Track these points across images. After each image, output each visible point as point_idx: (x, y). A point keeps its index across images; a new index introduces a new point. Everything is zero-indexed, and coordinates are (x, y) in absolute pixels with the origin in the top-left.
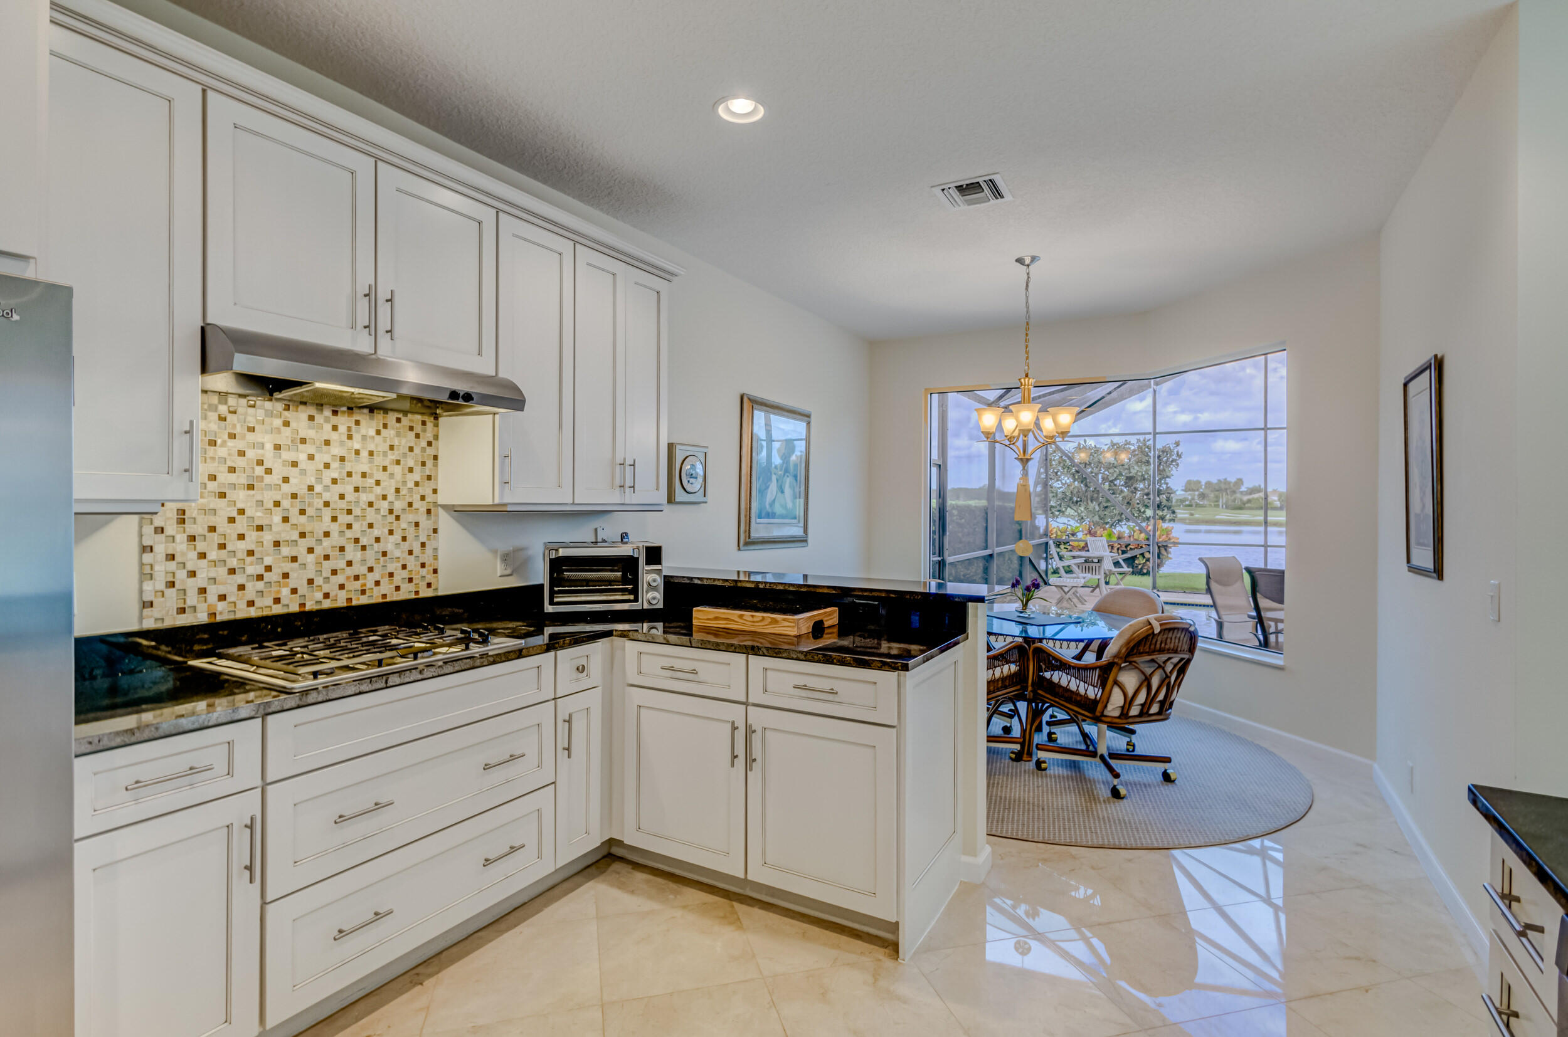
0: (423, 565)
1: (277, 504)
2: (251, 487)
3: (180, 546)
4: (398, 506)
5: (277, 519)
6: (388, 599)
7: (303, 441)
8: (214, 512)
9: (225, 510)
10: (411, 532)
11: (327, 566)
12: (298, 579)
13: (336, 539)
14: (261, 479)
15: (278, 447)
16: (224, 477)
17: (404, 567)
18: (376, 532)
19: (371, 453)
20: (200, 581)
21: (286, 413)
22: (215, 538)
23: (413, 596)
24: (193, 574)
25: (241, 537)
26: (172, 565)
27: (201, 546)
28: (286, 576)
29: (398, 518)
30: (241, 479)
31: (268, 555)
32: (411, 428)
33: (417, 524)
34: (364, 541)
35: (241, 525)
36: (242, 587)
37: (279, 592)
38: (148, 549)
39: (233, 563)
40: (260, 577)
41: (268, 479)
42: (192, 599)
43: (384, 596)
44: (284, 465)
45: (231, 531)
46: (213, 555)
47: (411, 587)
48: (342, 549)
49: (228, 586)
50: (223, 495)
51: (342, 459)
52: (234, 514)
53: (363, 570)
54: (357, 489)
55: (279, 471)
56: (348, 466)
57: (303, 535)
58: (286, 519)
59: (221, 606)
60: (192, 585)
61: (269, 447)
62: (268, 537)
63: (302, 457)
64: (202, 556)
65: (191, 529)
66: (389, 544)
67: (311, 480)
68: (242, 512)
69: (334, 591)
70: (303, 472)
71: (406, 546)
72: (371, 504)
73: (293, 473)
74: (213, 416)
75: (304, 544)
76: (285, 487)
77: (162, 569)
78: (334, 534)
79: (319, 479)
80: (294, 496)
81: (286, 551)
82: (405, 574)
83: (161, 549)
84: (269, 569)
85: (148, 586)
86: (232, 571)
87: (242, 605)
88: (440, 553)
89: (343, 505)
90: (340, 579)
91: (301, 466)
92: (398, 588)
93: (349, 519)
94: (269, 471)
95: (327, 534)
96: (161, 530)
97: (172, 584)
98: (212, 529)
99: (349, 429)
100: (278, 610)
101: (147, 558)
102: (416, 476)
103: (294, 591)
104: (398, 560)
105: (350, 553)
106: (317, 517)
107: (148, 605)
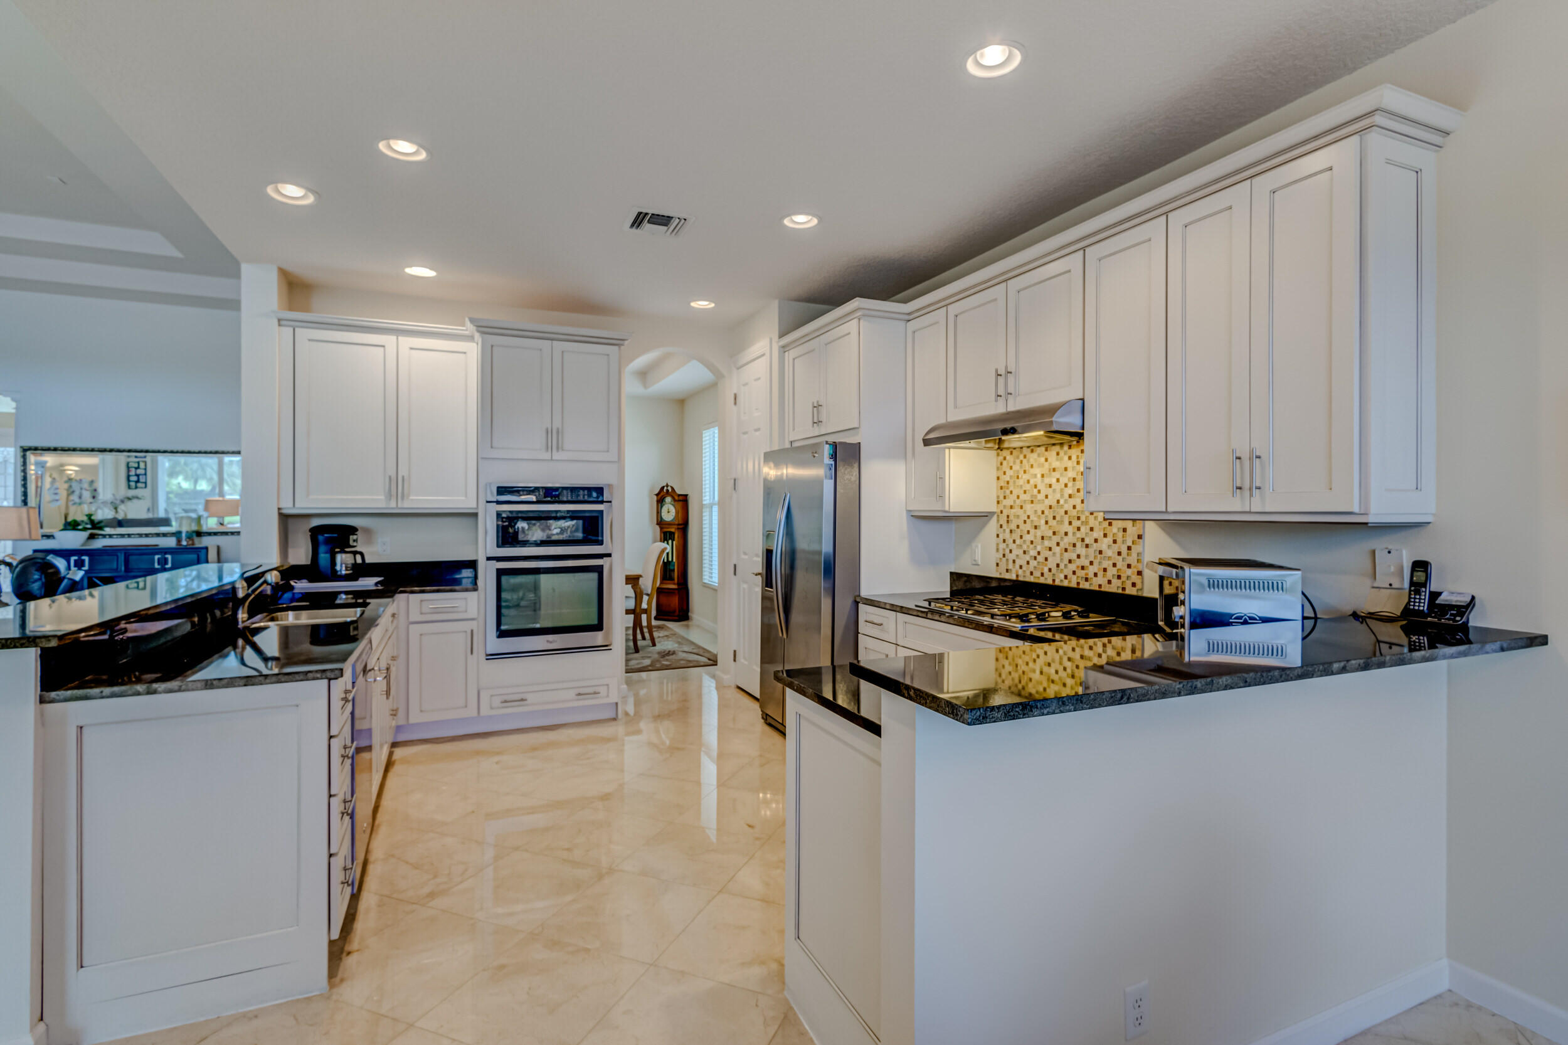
0: (1129, 566)
1: (1043, 512)
2: (1032, 502)
5: (1043, 522)
6: (1103, 589)
7: (1054, 470)
8: (1018, 517)
9: (1023, 516)
10: (1120, 537)
12: (1052, 563)
13: (1070, 539)
15: (1043, 476)
17: (1114, 565)
18: (1095, 534)
20: (1014, 554)
21: (1046, 453)
22: (1019, 532)
23: (1120, 591)
24: (1011, 552)
25: (1028, 532)
26: (1005, 546)
27: (1014, 536)
28: (1046, 560)
30: (1028, 497)
31: (1039, 545)
33: (1125, 530)
34: (1087, 541)
35: (1028, 526)
36: (1028, 563)
37: (1043, 569)
38: (998, 536)
39: (1025, 547)
40: (1035, 559)
42: (1011, 565)
43: (1100, 586)
44: (1046, 487)
45: (1025, 529)
46: (1018, 541)
47: (1119, 583)
49: (1024, 561)
50: (1021, 507)
52: (1026, 518)
53: (1087, 563)
55: (1044, 491)
57: (1054, 533)
58: (1047, 522)
59: (1020, 572)
60: (1011, 558)
61: (1039, 476)
62: (1039, 533)
64: (1014, 542)
65: (1011, 526)
66: (1104, 544)
67: (1059, 497)
68: (1028, 517)
69: (1070, 575)
70: (1055, 491)
71: (1116, 548)
72: (1092, 513)
73: (1050, 493)
74: (1018, 461)
75: (1056, 539)
76: (1046, 502)
77: (1002, 547)
78: (1070, 535)
79: (1062, 495)
80: (1050, 507)
81: (1047, 543)
82: (1114, 571)
83: (1001, 537)
84: (1039, 554)
85: (997, 554)
86: (1025, 553)
87: (1028, 573)
88: (1146, 559)
89: (1075, 513)
90: (1072, 567)
91: (1053, 487)
92: (1109, 582)
93: (1079, 524)
94: (1039, 492)
95: (1066, 534)
96: (1002, 526)
97: (1004, 555)
98: (1018, 527)
99: (1078, 457)
100: (1042, 581)
101: (998, 540)
103: (1050, 570)
104: (1109, 558)
105: (1080, 549)
106: (1061, 522)
107: (998, 565)
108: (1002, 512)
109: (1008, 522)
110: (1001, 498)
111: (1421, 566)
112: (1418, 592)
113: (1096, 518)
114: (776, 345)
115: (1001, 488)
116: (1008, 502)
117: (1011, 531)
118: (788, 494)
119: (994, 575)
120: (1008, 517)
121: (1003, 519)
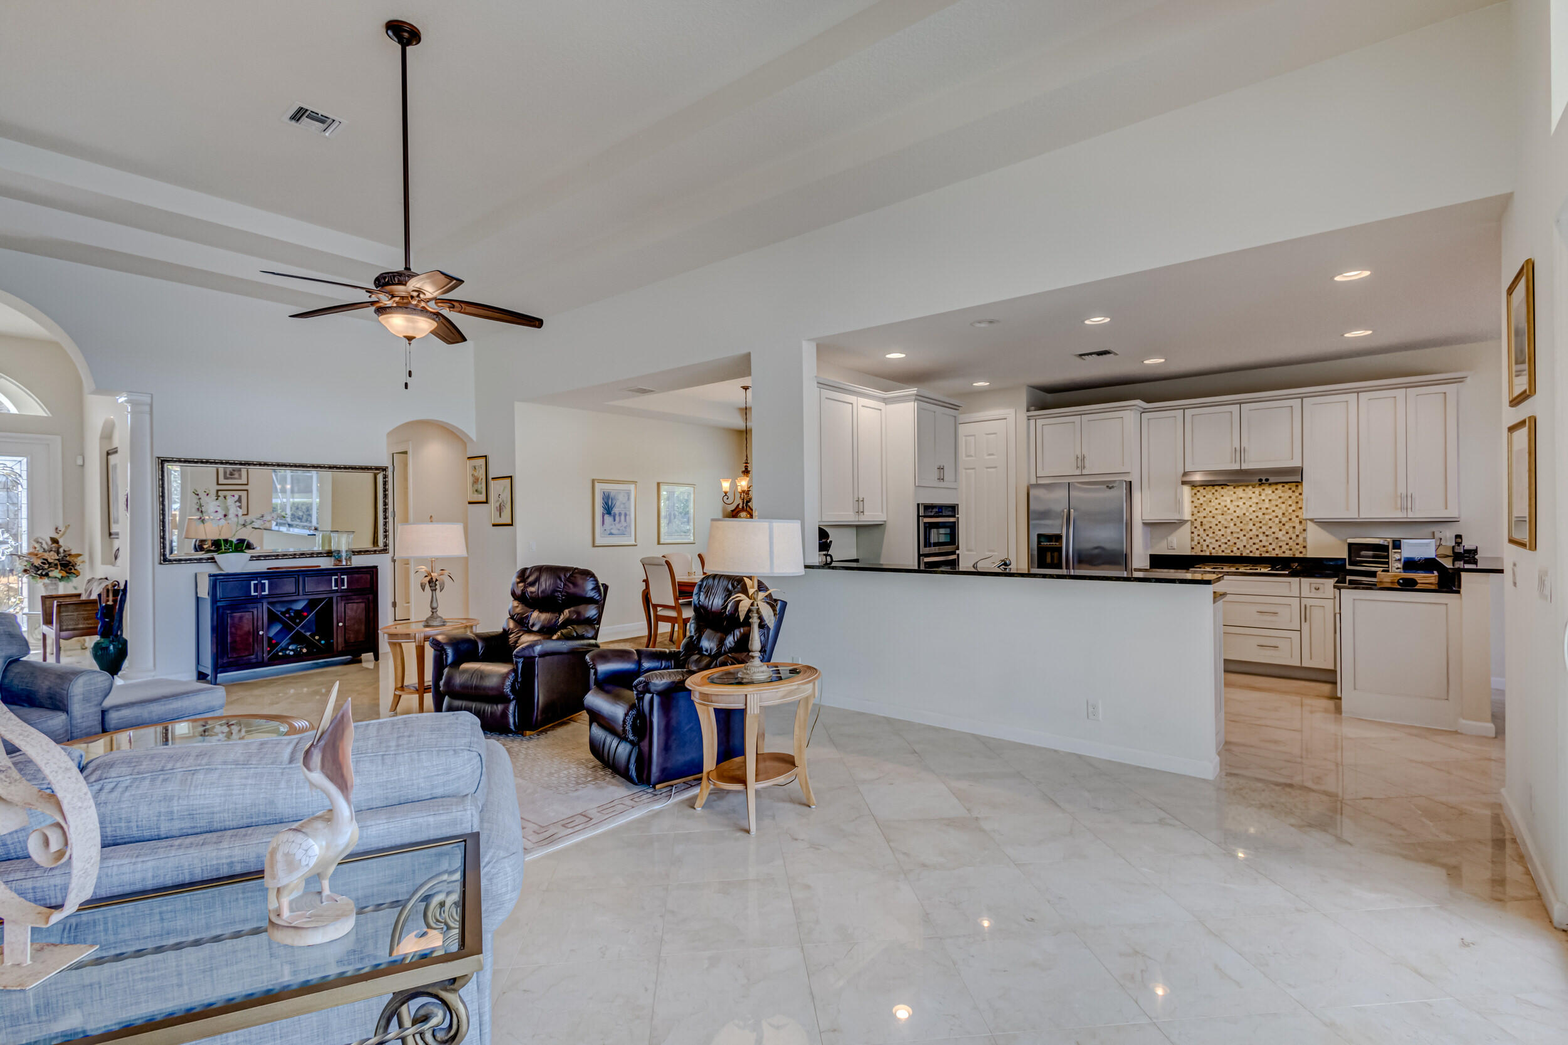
0: (1297, 544)
1: (1232, 520)
2: (1223, 514)
3: (1201, 531)
4: (1284, 520)
5: (1232, 524)
6: (1279, 556)
7: (1241, 498)
8: (1211, 522)
9: (1215, 522)
10: (1291, 531)
11: (1251, 542)
12: (1240, 545)
13: (1254, 532)
14: (1226, 512)
15: (1231, 501)
16: (1214, 512)
17: (1287, 544)
18: (1273, 530)
19: (1270, 500)
20: (1207, 543)
22: (1212, 530)
23: (1291, 556)
24: (1205, 541)
25: (1220, 530)
26: (1199, 538)
27: (1207, 532)
28: (1235, 543)
29: (1284, 525)
30: (1219, 512)
31: (1229, 536)
32: (1290, 489)
33: (1294, 527)
34: (1267, 533)
35: (1220, 526)
36: (1220, 546)
37: (1232, 548)
38: (1192, 533)
39: (1217, 538)
40: (1226, 543)
41: (1229, 512)
42: (1205, 548)
43: (1277, 555)
44: (1234, 507)
45: (1217, 528)
46: (1211, 535)
47: (1291, 552)
48: (1257, 536)
49: (1216, 545)
50: (1213, 517)
51: (1257, 503)
52: (1217, 523)
53: (1267, 544)
54: (1264, 514)
55: (1233, 509)
56: (1260, 506)
57: (1241, 530)
58: (1235, 525)
59: (1213, 551)
60: (1205, 544)
61: (1229, 501)
62: (1229, 531)
63: (1241, 504)
64: (1208, 535)
65: (1204, 527)
66: (1280, 535)
67: (1245, 512)
68: (1220, 522)
69: (1254, 550)
70: (1241, 509)
71: (1288, 536)
72: (1270, 519)
73: (1238, 510)
74: (1211, 493)
75: (1242, 533)
76: (1235, 514)
77: (1196, 538)
78: (1254, 530)
79: (1248, 511)
80: (1238, 517)
81: (1235, 535)
82: (1287, 547)
83: (1196, 533)
84: (1229, 541)
85: (1193, 543)
86: (1217, 541)
87: (1220, 551)
88: (1309, 540)
89: (1258, 520)
90: (1257, 546)
91: (1241, 506)
92: (1284, 552)
93: (1261, 525)
94: (1229, 509)
95: (1251, 530)
96: (1196, 527)
97: (1199, 543)
98: (1211, 527)
99: (1260, 492)
100: (1232, 554)
101: (1193, 535)
102: (1293, 508)
103: (1238, 549)
104: (1284, 541)
105: (1261, 537)
106: (1247, 524)
107: (1193, 548)
108: (1196, 520)
109: (1201, 525)
110: (1196, 512)
111: (1458, 537)
112: (1459, 546)
113: (1274, 522)
114: (1023, 415)
115: (1196, 507)
116: (1202, 515)
117: (1204, 530)
118: (1072, 510)
119: (1190, 554)
120: (1202, 522)
121: (1197, 524)
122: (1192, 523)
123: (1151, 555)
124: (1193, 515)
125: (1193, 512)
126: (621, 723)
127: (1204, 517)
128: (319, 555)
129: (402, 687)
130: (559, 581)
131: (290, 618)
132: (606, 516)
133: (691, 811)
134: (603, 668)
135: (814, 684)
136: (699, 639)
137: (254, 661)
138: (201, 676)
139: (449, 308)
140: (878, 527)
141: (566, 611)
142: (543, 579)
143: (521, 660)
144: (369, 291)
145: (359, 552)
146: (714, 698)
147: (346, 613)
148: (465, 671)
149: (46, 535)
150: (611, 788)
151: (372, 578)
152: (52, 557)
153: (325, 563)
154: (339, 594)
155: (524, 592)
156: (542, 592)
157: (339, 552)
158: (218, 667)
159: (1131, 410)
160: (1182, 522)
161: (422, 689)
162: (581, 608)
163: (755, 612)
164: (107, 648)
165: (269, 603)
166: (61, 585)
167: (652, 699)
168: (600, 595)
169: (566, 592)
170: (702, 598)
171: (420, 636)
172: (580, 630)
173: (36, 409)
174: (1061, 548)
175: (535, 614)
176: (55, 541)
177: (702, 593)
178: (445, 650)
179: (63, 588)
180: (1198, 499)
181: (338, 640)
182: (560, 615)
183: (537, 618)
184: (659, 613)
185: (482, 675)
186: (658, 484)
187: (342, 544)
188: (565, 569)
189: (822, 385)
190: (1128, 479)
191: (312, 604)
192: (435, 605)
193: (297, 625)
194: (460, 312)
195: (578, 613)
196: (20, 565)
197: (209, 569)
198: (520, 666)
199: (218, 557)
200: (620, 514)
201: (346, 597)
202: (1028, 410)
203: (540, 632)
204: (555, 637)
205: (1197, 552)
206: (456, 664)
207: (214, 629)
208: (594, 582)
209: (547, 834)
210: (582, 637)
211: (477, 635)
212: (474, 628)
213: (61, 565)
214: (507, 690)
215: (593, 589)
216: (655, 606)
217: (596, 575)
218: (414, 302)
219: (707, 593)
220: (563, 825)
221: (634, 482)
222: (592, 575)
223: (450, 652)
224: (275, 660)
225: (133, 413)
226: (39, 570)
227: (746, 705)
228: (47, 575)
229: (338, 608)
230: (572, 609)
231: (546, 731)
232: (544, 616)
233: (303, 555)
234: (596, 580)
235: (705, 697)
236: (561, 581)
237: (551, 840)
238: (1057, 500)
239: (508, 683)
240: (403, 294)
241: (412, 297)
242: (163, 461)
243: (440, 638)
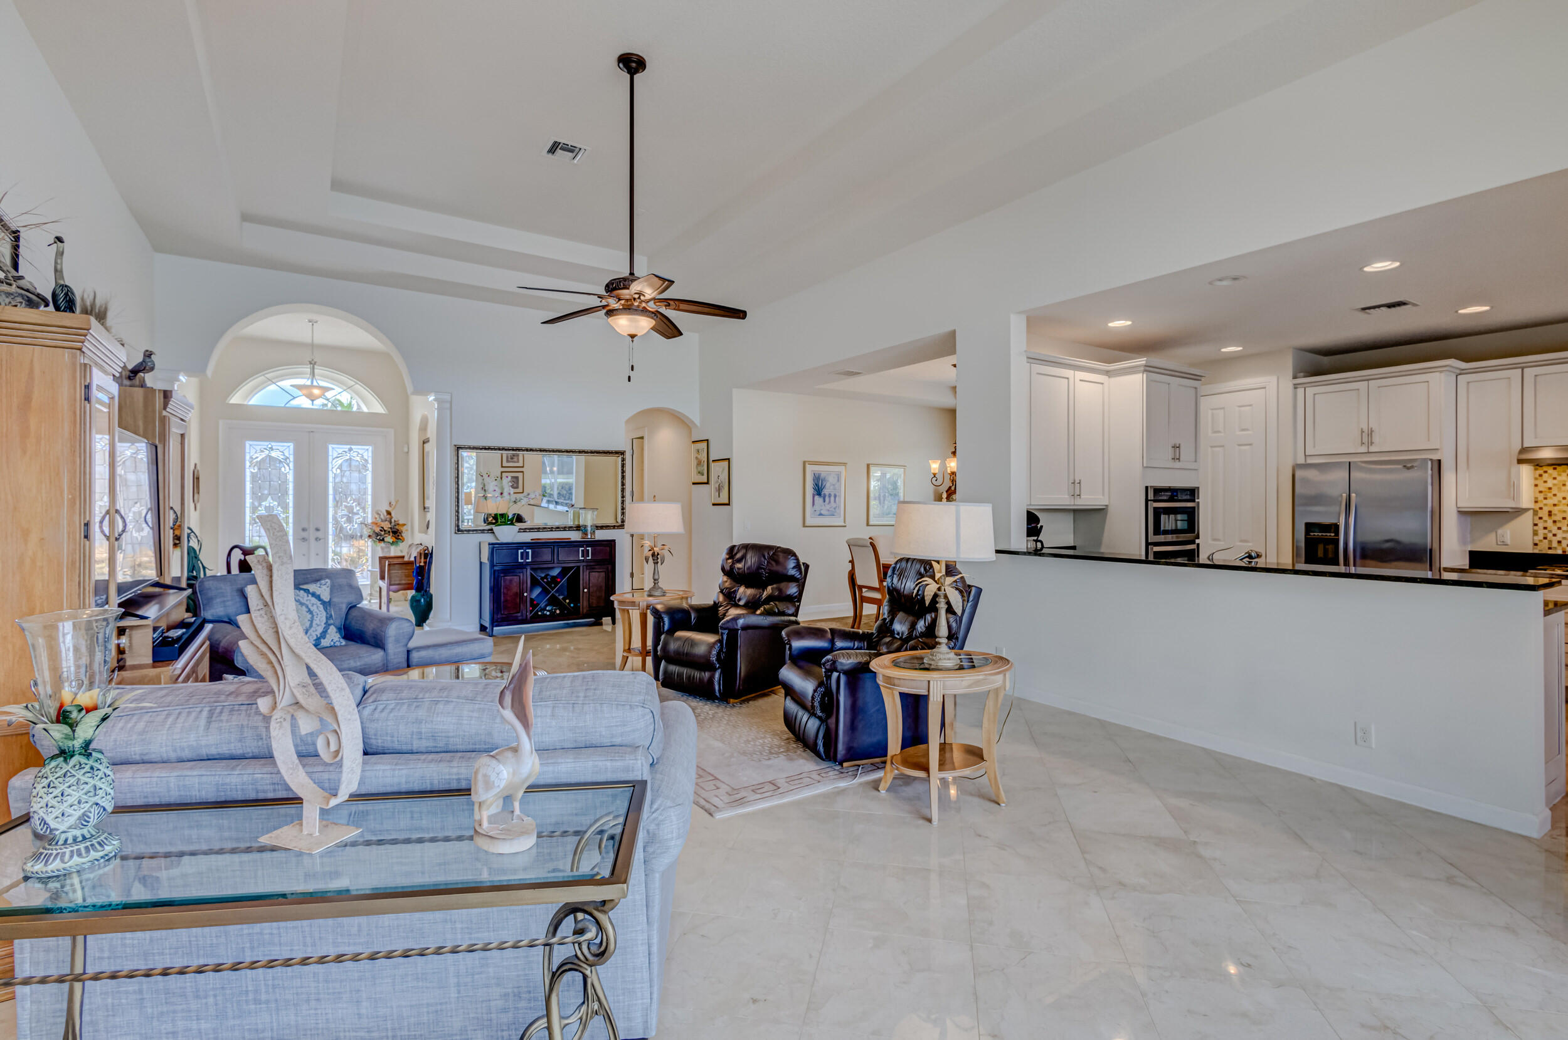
3: (1550, 524)
20: (1559, 538)
26: (1546, 531)
27: (1559, 525)
38: (1536, 525)
42: (1555, 544)
64: (1559, 528)
65: (1554, 518)
77: (1541, 532)
83: (1541, 525)
85: (1536, 538)
96: (1541, 518)
97: (1545, 538)
101: (1536, 528)
107: (1536, 544)
108: (1541, 509)
109: (1550, 515)
110: (1541, 499)
114: (1287, 383)
115: (1541, 492)
116: (1550, 502)
117: (1555, 522)
118: (1353, 495)
119: (1531, 552)
120: (1550, 512)
121: (1544, 513)
122: (1535, 512)
123: (1471, 552)
124: (1536, 502)
125: (1536, 498)
126: (810, 698)
127: (1555, 505)
128: (570, 528)
129: (629, 649)
130: (763, 559)
131: (547, 583)
132: (817, 497)
133: (875, 793)
134: (798, 644)
135: (1005, 675)
136: (892, 622)
137: (520, 618)
138: (483, 628)
139: (666, 306)
140: (1099, 512)
141: (769, 588)
142: (749, 556)
143: (726, 632)
144: (600, 297)
145: (602, 527)
146: (896, 682)
147: (590, 579)
148: (679, 639)
149: (384, 507)
150: (801, 761)
151: (611, 551)
152: (387, 526)
153: (575, 536)
154: (584, 564)
155: (732, 567)
156: (748, 569)
157: (585, 527)
158: (495, 622)
159: (1441, 372)
160: (1519, 512)
161: (644, 653)
162: (783, 585)
163: (942, 597)
164: (419, 601)
165: (532, 569)
166: (393, 548)
167: (839, 678)
168: (801, 573)
169: (769, 570)
170: (895, 580)
171: (643, 604)
172: (782, 606)
173: (378, 408)
174: (1337, 541)
175: (742, 589)
176: (389, 513)
177: (895, 576)
178: (662, 618)
179: (394, 551)
180: (1545, 482)
181: (584, 604)
182: (764, 591)
183: (744, 593)
184: (864, 594)
185: (693, 643)
186: (868, 466)
187: (588, 519)
188: (769, 548)
189: (1032, 359)
190: (1436, 457)
191: (565, 571)
192: (656, 577)
193: (553, 589)
194: (674, 309)
195: (780, 590)
196: (366, 532)
197: (488, 538)
198: (725, 637)
199: (496, 529)
200: (830, 496)
201: (591, 566)
202: (1295, 377)
203: (746, 606)
204: (758, 612)
205: (1543, 549)
206: (671, 631)
207: (492, 589)
208: (795, 561)
209: (738, 796)
210: (783, 614)
211: (692, 607)
212: (689, 599)
213: (393, 532)
214: (714, 659)
215: (794, 568)
216: (860, 587)
217: (797, 554)
218: (636, 304)
219: (900, 575)
220: (753, 791)
221: (845, 464)
222: (794, 555)
223: (666, 620)
224: (536, 619)
225: (439, 409)
226: (378, 536)
227: (929, 691)
228: (383, 540)
229: (584, 576)
230: (775, 586)
231: (748, 700)
232: (750, 591)
233: (558, 529)
234: (797, 559)
235: (889, 680)
236: (765, 559)
237: (741, 802)
238: (1335, 482)
239: (714, 652)
240: (628, 297)
241: (635, 299)
242: (458, 448)
243: (659, 607)
